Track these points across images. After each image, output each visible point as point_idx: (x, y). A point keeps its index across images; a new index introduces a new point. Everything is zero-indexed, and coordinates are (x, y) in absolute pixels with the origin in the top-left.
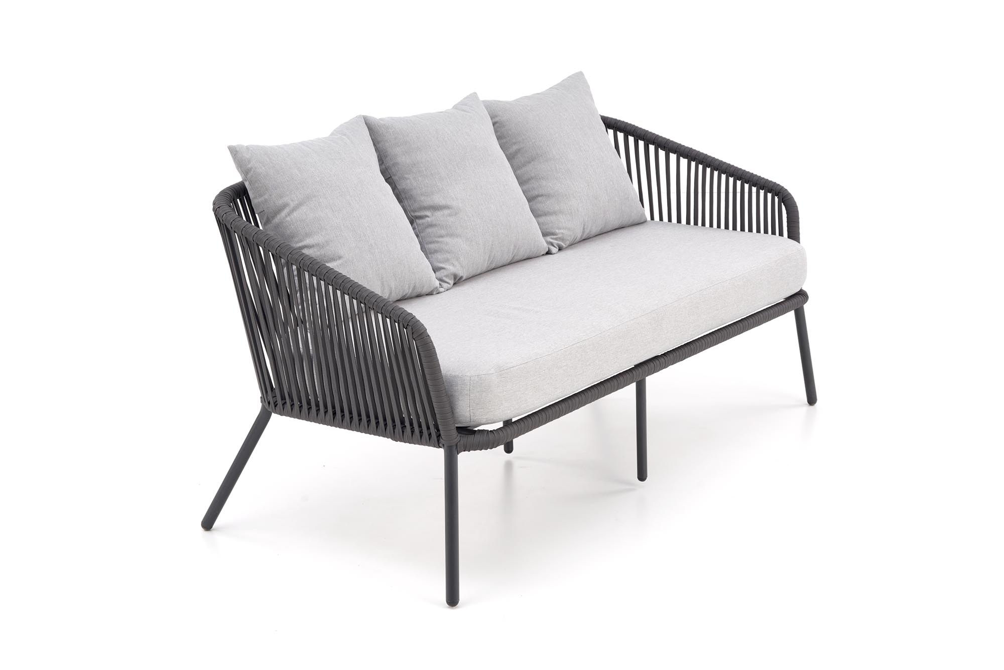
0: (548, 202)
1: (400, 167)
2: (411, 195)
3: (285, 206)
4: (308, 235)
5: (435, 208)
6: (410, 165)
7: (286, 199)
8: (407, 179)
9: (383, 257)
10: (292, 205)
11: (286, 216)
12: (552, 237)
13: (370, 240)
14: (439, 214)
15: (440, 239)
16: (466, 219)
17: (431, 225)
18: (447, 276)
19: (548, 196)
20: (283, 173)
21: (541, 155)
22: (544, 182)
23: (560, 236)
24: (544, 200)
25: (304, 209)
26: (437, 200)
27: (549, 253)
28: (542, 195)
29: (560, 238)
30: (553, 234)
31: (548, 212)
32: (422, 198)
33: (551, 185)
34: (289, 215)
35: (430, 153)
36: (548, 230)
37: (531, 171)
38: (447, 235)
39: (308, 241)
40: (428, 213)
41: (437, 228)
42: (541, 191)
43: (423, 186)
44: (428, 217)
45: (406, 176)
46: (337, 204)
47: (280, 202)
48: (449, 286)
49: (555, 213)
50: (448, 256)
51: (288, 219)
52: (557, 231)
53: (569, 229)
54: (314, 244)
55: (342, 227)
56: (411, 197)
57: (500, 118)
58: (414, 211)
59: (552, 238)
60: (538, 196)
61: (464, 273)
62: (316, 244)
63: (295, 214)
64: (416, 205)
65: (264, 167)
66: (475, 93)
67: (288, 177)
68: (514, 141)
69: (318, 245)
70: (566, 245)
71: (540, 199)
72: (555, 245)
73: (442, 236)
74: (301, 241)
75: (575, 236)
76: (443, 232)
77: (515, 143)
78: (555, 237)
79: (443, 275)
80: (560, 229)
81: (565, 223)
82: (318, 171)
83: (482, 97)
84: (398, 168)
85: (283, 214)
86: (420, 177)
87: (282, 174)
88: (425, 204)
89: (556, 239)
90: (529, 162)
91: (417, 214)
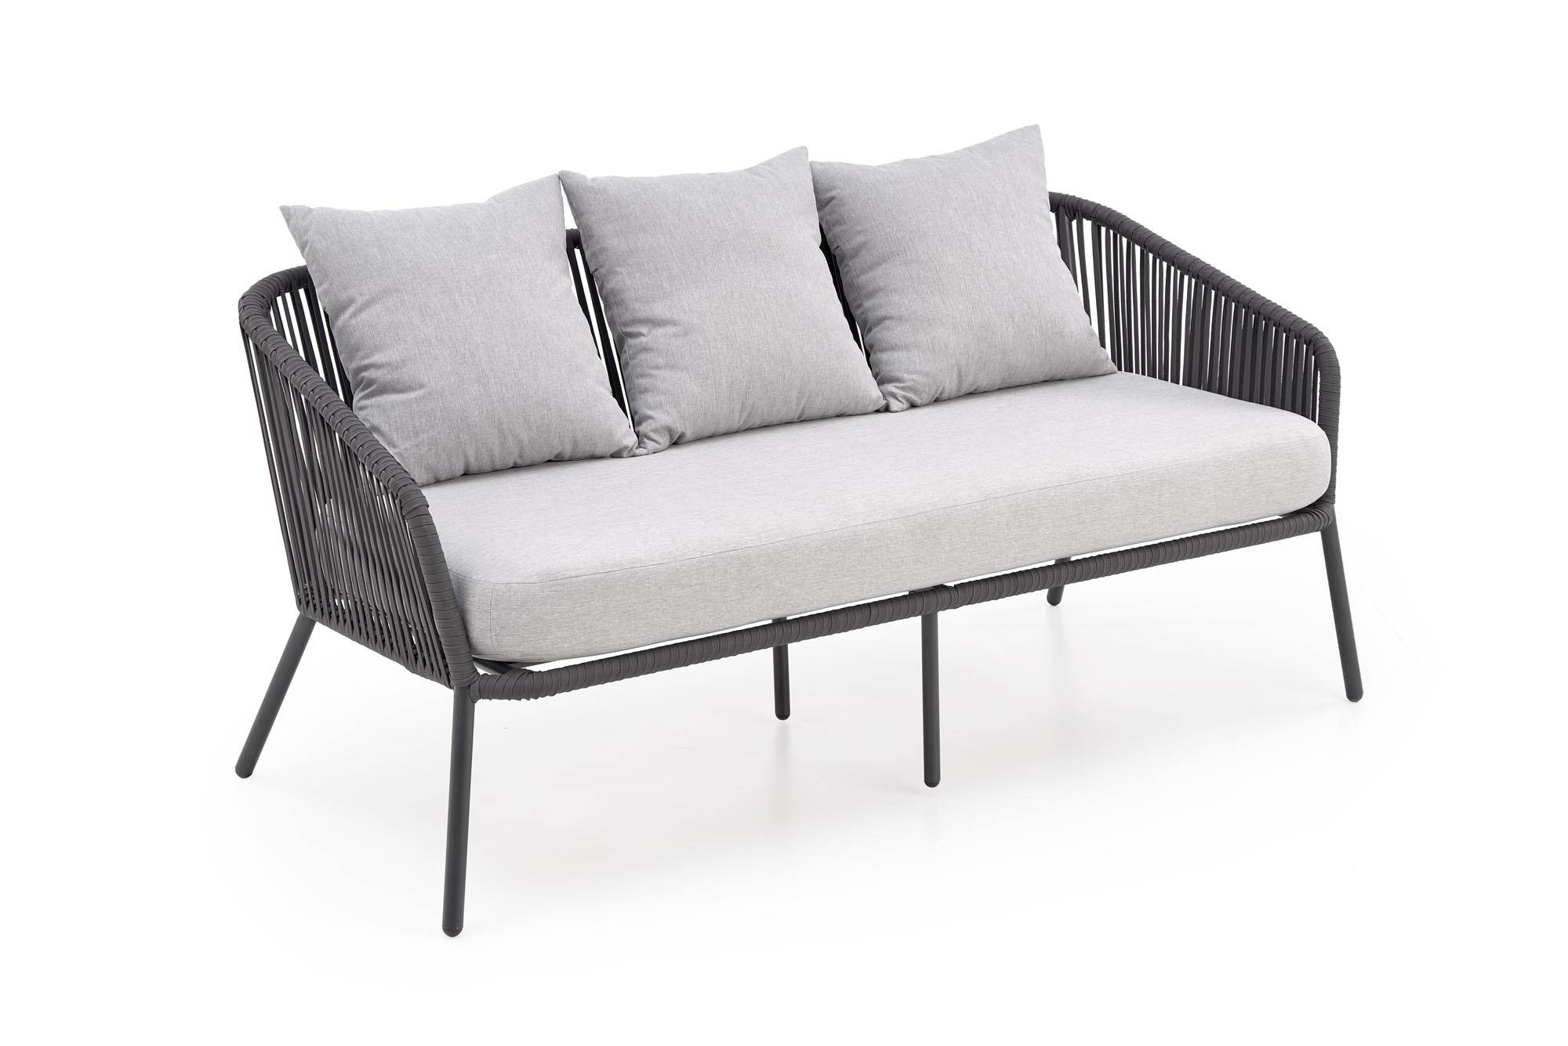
0: (899, 329)
1: (609, 254)
2: (622, 299)
3: (350, 302)
4: (377, 349)
5: (655, 323)
6: (625, 254)
7: (352, 292)
8: (617, 273)
9: (504, 390)
10: (360, 301)
11: (351, 318)
12: (897, 385)
13: (482, 364)
14: (660, 331)
15: (656, 372)
16: (702, 344)
17: (645, 349)
18: (655, 431)
19: (900, 319)
20: (353, 253)
21: (898, 255)
22: (897, 297)
23: (908, 384)
24: (894, 324)
25: (377, 309)
26: (660, 310)
27: (887, 409)
28: (891, 318)
29: (909, 388)
30: (898, 380)
31: (896, 344)
32: (637, 306)
33: (906, 302)
34: (354, 316)
35: (659, 235)
36: (892, 374)
37: (880, 277)
38: (667, 366)
39: (377, 358)
40: (643, 329)
41: (652, 354)
42: (891, 312)
43: (640, 286)
44: (641, 334)
45: (618, 269)
46: (432, 305)
47: (344, 296)
48: (657, 446)
49: (906, 347)
50: (662, 398)
51: (353, 322)
52: (905, 376)
53: (927, 375)
54: (384, 362)
55: (433, 340)
56: (621, 303)
57: (839, 191)
58: (625, 325)
59: (896, 387)
60: (885, 318)
61: (686, 428)
62: (386, 363)
63: (364, 315)
64: (627, 316)
65: (326, 240)
66: (805, 148)
67: (360, 258)
68: (859, 228)
69: (389, 364)
70: (921, 399)
71: (887, 322)
72: (900, 399)
73: (658, 368)
74: (368, 357)
75: (938, 387)
76: (660, 361)
77: (859, 233)
78: (902, 385)
79: (649, 428)
80: (911, 373)
81: (920, 363)
82: (412, 253)
83: (813, 157)
84: (606, 255)
85: (347, 314)
86: (638, 272)
87: (351, 253)
88: (641, 315)
89: (903, 389)
90: (879, 264)
91: (629, 329)
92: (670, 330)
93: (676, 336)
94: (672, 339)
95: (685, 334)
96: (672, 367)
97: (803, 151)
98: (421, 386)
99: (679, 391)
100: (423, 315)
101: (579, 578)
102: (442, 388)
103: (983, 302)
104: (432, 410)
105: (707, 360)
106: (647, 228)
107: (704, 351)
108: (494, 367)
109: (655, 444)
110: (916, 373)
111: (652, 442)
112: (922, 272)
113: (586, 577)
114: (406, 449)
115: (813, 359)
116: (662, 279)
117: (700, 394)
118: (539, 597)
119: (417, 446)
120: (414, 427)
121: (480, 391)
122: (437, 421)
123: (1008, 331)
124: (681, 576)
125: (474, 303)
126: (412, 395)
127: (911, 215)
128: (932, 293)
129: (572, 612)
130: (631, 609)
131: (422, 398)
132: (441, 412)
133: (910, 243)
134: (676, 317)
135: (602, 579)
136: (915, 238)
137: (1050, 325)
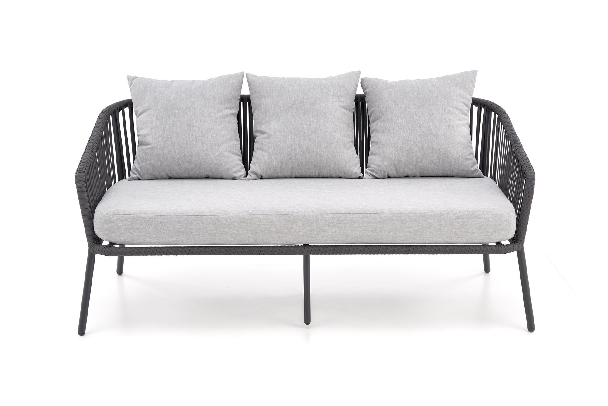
92: (265, 136)
93: (265, 138)
94: (264, 139)
95: (268, 138)
96: (262, 149)
97: (359, 72)
98: (150, 144)
99: (261, 159)
100: (156, 119)
101: (128, 216)
102: (156, 146)
103: (409, 140)
104: (152, 153)
105: (273, 148)
106: (266, 96)
107: (273, 145)
108: (178, 141)
109: (251, 177)
110: (376, 165)
111: (250, 176)
112: (387, 125)
113: (131, 215)
114: (142, 166)
115: (321, 153)
116: (266, 116)
117: (268, 161)
118: (112, 219)
119: (146, 165)
120: (145, 158)
121: (171, 148)
122: (153, 157)
123: (419, 153)
124: (172, 221)
125: (177, 116)
126: (147, 147)
127: (389, 102)
128: (389, 134)
129: (124, 227)
130: (149, 230)
131: (149, 148)
132: (155, 154)
133: (386, 113)
134: (267, 131)
135: (138, 217)
136: (388, 111)
137: (441, 153)
